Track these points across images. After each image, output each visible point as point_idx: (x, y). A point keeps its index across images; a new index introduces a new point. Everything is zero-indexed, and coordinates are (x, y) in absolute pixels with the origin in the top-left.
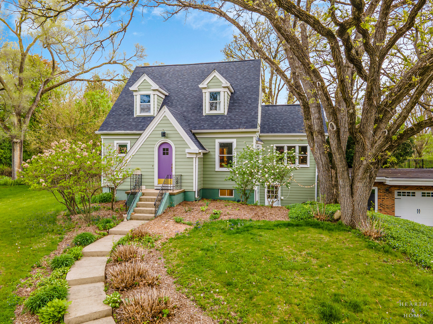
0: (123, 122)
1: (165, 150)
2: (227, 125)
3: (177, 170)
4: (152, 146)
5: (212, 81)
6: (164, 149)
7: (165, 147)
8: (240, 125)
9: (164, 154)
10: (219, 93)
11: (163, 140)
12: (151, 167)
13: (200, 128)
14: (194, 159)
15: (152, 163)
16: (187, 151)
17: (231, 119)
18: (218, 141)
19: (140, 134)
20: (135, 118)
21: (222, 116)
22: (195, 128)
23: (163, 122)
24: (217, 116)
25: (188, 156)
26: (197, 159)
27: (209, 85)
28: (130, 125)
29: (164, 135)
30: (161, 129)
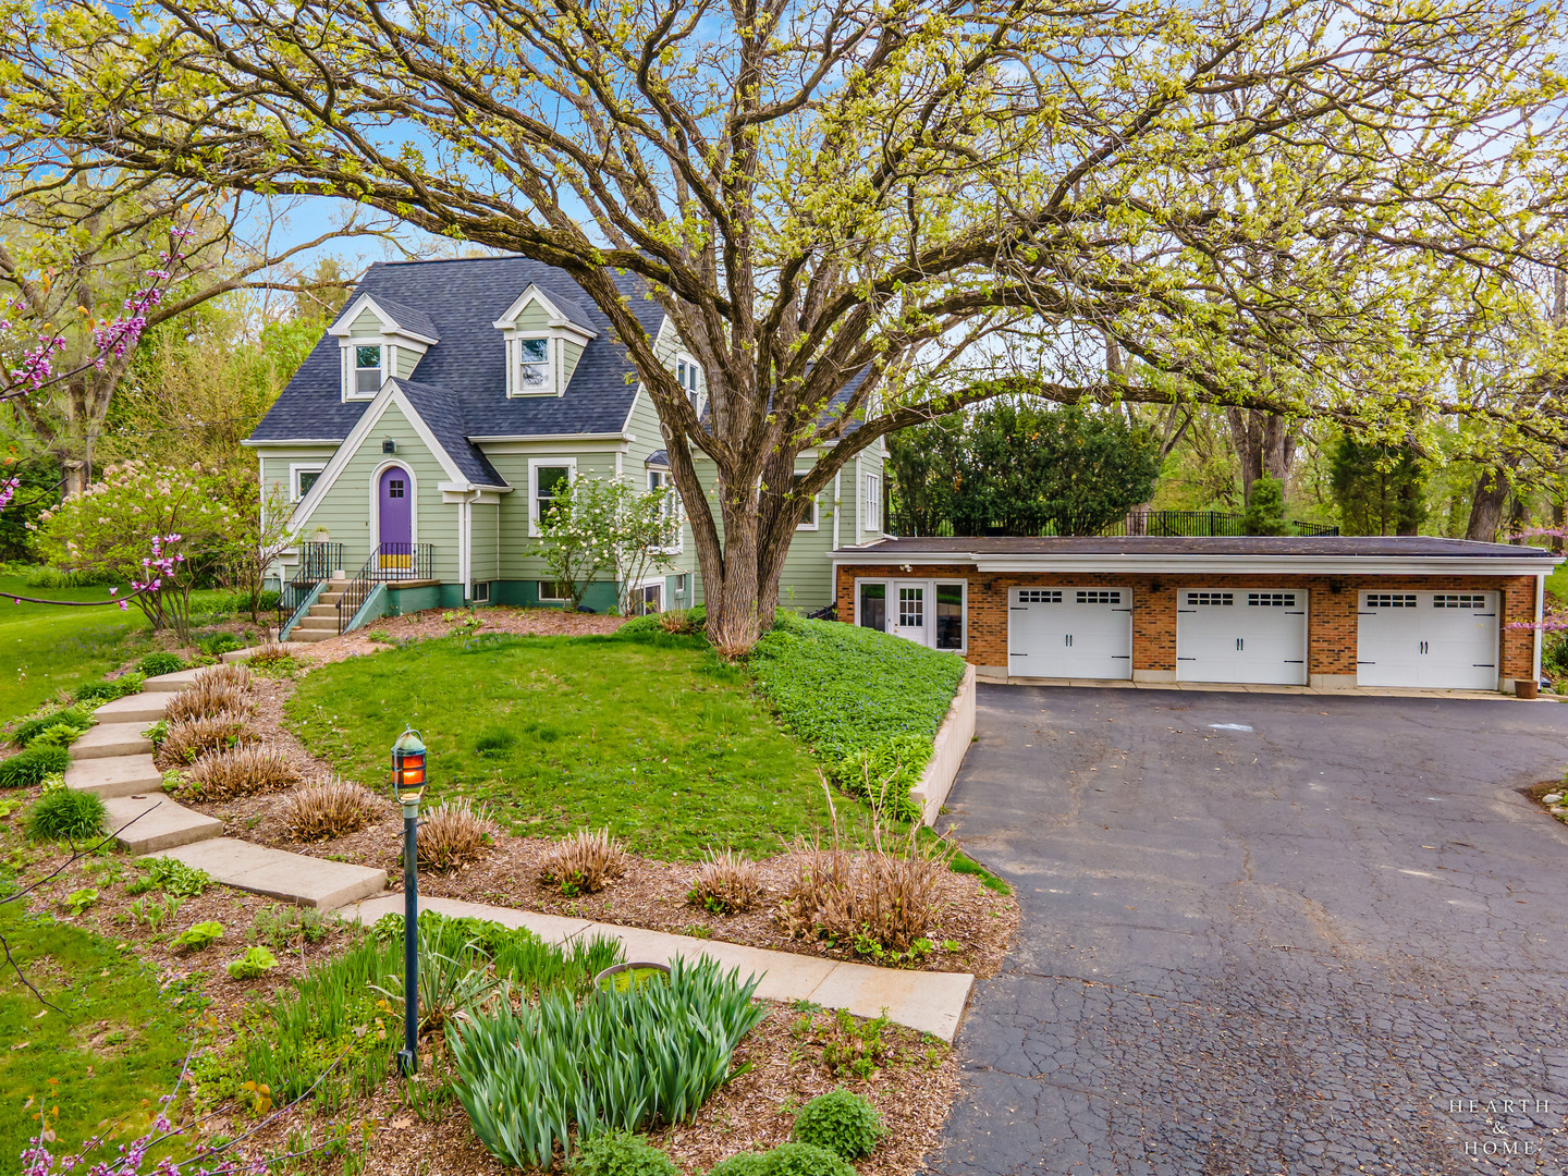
0: (313, 416)
1: (395, 486)
2: (557, 424)
3: (424, 534)
4: (364, 476)
5: (527, 312)
6: (393, 484)
7: (395, 477)
8: (588, 422)
9: (393, 494)
10: (544, 341)
11: (390, 461)
12: (363, 526)
13: (491, 432)
14: (461, 507)
15: (363, 518)
16: (442, 486)
17: (571, 407)
18: (533, 464)
19: (336, 448)
20: (342, 406)
21: (551, 399)
22: (478, 431)
23: (388, 417)
24: (537, 400)
25: (446, 499)
26: (468, 507)
27: (520, 321)
28: (328, 424)
29: (389, 448)
30: (382, 434)
